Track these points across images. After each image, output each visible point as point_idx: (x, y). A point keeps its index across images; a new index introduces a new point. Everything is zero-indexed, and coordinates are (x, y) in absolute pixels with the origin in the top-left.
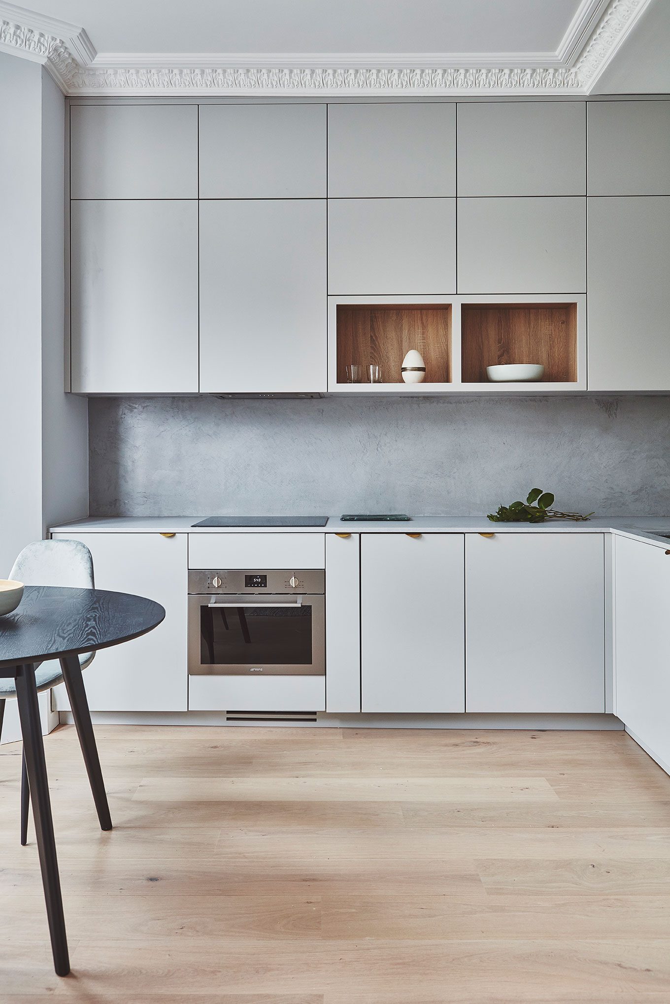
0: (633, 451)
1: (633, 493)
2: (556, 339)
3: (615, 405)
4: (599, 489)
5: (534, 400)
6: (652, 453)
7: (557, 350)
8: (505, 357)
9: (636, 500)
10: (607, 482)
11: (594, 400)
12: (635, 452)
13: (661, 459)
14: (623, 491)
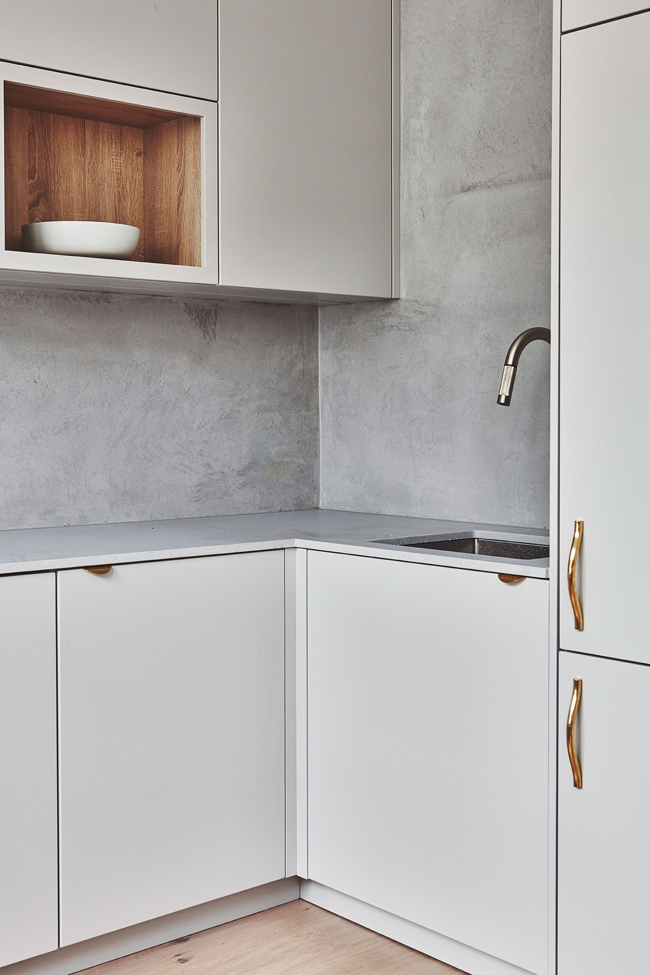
0: (238, 398)
1: (239, 474)
2: (128, 184)
3: (214, 315)
4: (190, 468)
5: (87, 299)
6: (265, 402)
7: (129, 204)
8: (41, 207)
9: (244, 485)
10: (202, 455)
11: (182, 306)
12: (242, 399)
13: (276, 412)
14: (226, 470)
